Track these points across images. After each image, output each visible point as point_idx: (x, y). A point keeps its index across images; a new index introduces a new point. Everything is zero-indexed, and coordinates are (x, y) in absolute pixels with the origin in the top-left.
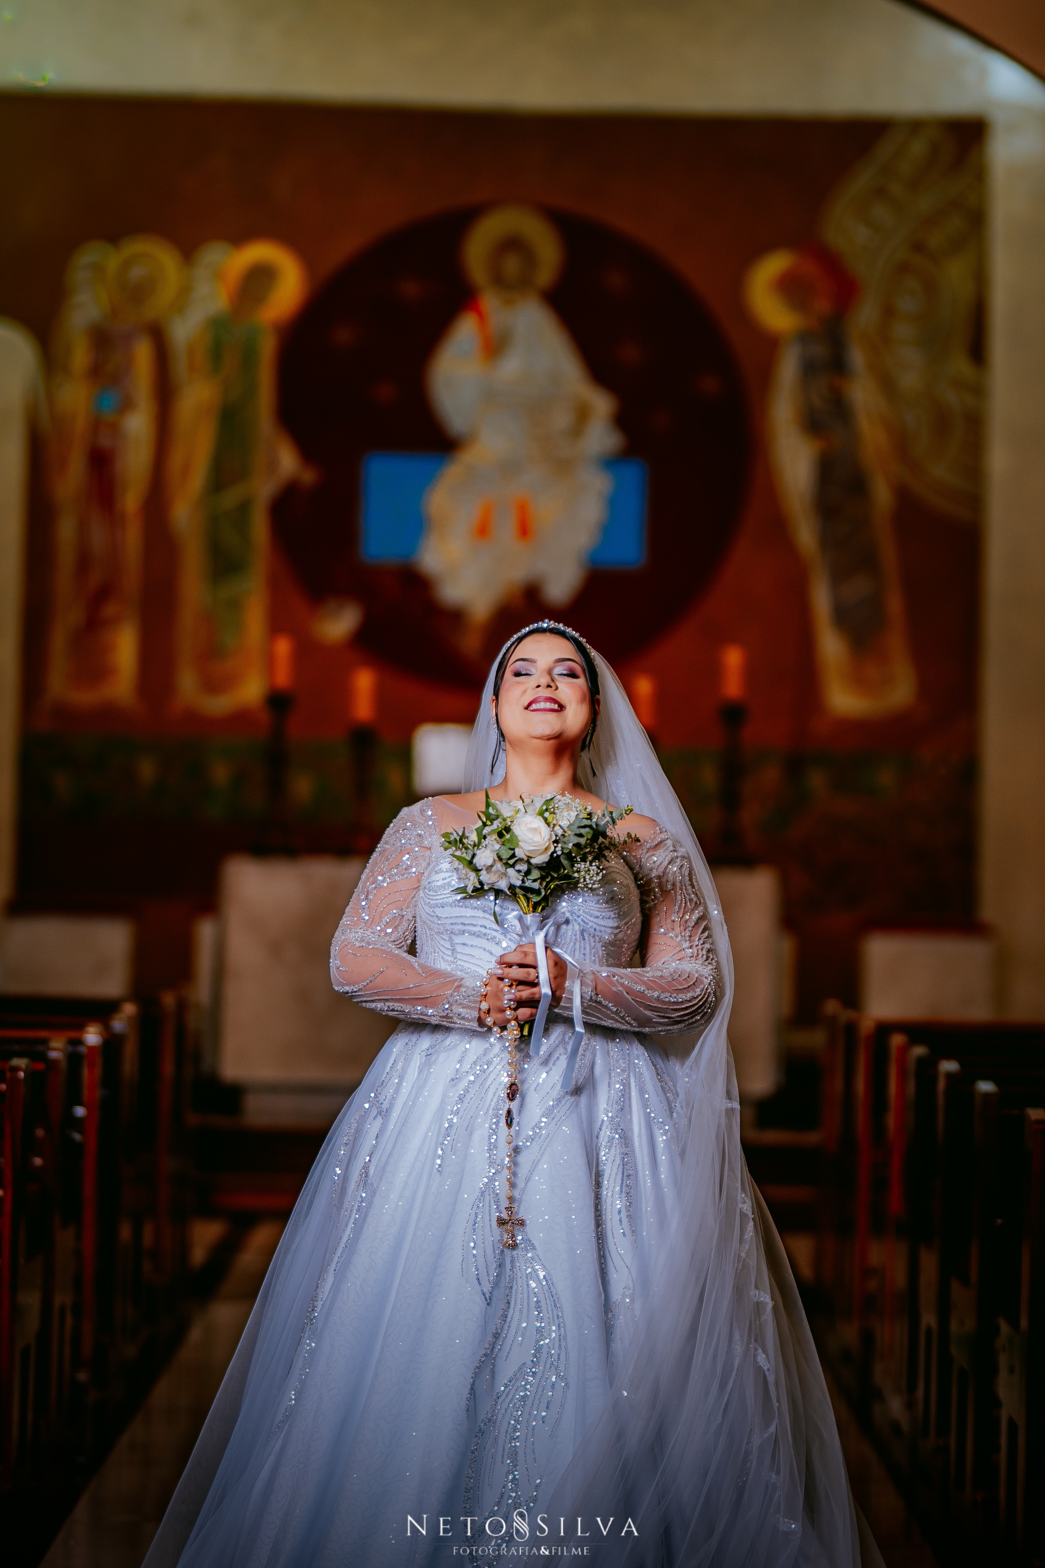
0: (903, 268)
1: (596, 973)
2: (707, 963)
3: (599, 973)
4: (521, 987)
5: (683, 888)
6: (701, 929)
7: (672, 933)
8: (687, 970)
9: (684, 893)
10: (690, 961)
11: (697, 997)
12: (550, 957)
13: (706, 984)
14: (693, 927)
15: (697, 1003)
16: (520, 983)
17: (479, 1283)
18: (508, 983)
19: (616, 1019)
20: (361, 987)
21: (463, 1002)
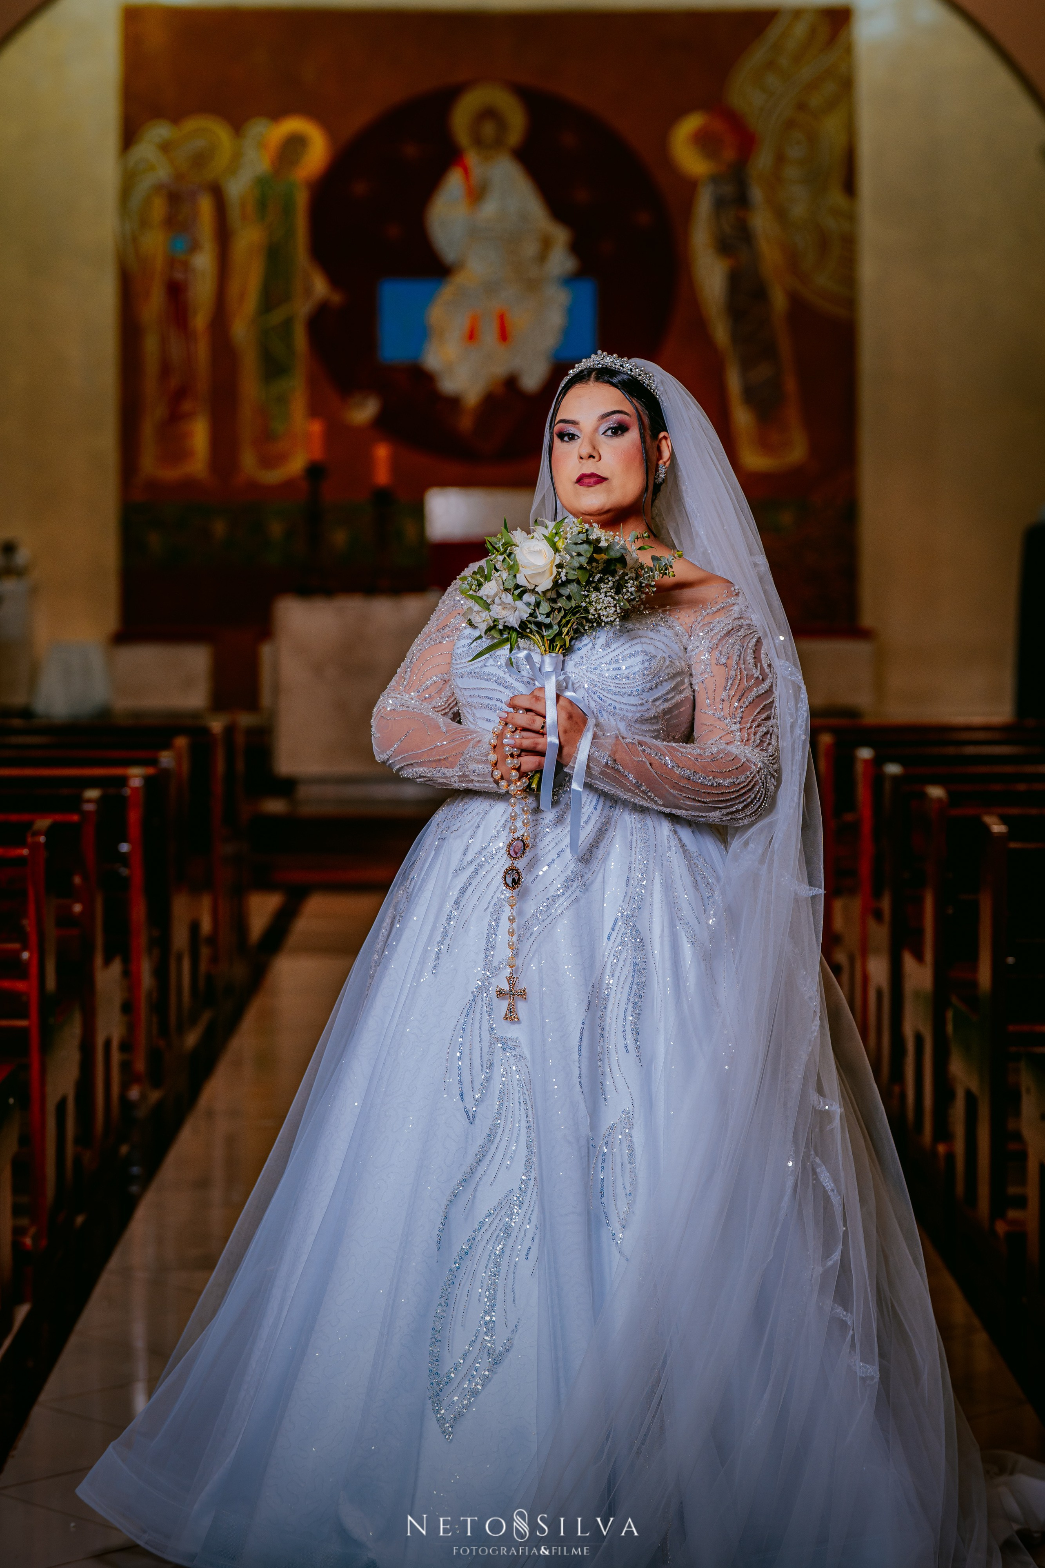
0: (790, 124)
1: (620, 738)
2: (759, 748)
3: (623, 739)
4: (525, 734)
5: (741, 661)
6: (758, 710)
7: (720, 713)
8: (734, 754)
9: (740, 669)
10: (739, 745)
11: (738, 784)
12: (563, 708)
13: (753, 772)
14: (747, 707)
15: (738, 791)
16: (524, 729)
17: (462, 1098)
18: (512, 728)
19: (637, 793)
20: (392, 752)
21: (478, 757)
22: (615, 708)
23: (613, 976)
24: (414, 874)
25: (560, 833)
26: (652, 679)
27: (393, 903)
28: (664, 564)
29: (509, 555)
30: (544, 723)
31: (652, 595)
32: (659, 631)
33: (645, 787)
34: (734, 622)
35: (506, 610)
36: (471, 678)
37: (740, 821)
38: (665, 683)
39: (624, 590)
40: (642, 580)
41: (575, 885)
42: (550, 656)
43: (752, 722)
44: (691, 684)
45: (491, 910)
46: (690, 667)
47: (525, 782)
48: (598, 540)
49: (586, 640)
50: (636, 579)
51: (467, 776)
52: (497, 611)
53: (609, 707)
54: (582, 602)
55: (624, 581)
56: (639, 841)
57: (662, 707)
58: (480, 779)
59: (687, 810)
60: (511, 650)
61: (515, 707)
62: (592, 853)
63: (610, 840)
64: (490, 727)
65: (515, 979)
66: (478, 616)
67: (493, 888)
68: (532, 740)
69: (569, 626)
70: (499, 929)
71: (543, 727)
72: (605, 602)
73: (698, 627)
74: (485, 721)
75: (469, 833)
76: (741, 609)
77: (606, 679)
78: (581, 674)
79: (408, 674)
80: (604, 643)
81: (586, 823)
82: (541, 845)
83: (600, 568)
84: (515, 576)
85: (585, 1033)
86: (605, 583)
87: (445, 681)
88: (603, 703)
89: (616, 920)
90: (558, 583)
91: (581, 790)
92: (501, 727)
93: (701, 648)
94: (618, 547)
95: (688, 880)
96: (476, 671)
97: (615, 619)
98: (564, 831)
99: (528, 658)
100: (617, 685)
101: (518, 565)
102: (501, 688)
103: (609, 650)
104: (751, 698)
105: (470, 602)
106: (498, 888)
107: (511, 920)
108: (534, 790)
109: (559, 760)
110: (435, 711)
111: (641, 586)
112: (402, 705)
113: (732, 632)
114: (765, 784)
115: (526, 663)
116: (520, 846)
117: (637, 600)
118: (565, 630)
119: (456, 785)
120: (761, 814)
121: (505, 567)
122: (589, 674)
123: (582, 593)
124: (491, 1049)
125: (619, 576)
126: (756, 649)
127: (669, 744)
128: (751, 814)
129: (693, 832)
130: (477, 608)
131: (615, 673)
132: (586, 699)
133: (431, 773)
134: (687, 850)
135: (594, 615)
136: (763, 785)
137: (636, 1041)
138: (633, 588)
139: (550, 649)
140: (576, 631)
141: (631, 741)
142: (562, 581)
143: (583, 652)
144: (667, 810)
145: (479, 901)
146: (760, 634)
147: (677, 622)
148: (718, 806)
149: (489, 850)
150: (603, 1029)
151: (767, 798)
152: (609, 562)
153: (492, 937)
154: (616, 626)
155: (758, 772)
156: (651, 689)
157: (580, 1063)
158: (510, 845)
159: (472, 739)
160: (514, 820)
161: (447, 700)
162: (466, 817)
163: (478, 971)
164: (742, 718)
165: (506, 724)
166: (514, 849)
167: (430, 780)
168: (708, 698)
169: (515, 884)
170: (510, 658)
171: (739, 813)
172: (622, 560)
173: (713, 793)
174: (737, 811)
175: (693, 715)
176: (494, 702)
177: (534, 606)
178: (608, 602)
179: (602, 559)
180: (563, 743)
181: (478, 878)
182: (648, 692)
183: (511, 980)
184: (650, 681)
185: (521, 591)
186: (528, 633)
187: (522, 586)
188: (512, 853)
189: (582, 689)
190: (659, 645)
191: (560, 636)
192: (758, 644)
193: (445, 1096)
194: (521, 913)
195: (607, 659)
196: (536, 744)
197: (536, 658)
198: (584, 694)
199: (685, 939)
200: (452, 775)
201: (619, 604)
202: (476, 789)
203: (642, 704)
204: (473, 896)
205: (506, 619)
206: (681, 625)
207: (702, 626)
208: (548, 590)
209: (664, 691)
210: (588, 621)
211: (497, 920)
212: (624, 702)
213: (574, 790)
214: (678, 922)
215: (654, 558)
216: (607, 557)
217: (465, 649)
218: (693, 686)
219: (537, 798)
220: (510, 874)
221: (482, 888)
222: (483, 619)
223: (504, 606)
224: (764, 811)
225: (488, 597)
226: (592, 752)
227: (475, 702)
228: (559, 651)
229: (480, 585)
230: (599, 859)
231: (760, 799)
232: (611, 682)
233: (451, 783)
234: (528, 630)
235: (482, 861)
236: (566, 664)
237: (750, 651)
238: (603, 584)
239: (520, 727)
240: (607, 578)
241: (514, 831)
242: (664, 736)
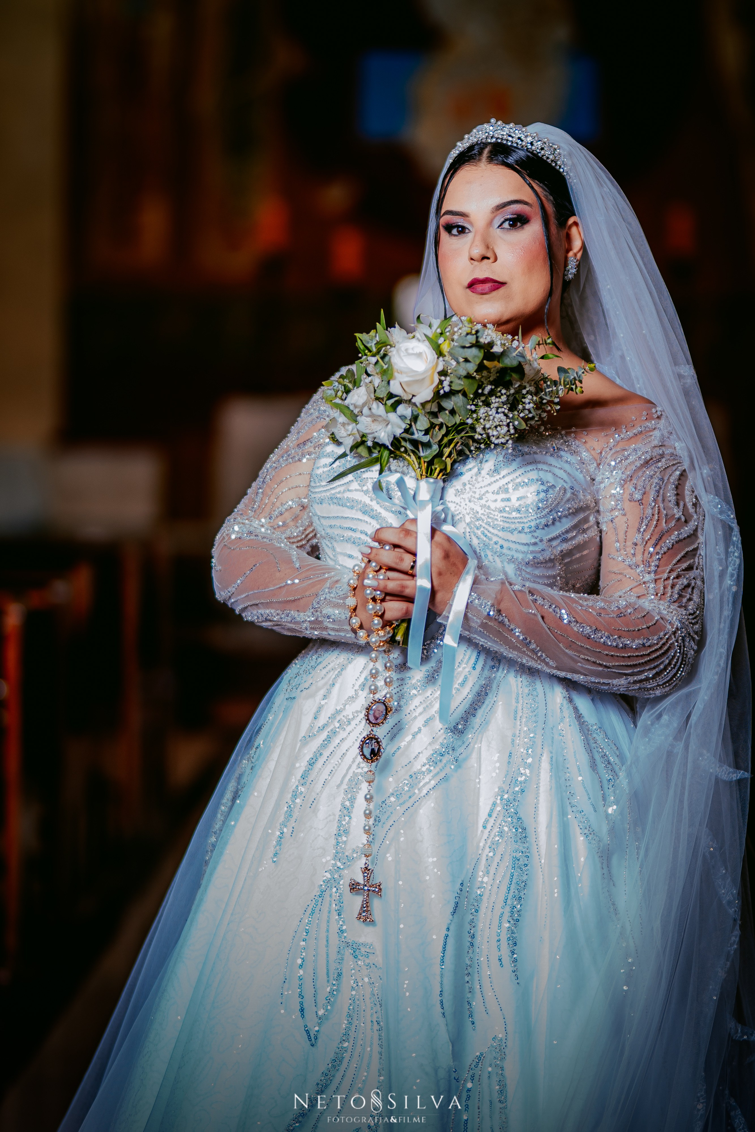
1: (507, 583)
2: (677, 604)
3: (511, 585)
4: (391, 574)
5: (660, 499)
6: (678, 558)
7: (631, 560)
8: (645, 610)
9: (659, 507)
10: (652, 599)
11: (649, 646)
12: (439, 545)
13: (668, 633)
14: (665, 553)
15: (649, 655)
16: (390, 569)
17: (302, 1015)
18: (375, 566)
19: (524, 652)
20: (234, 589)
21: (334, 600)
22: (502, 547)
23: (488, 873)
24: (260, 741)
25: (430, 697)
26: (548, 514)
27: (236, 775)
28: (572, 377)
29: (383, 358)
30: (415, 562)
31: (555, 414)
32: (561, 457)
33: (535, 645)
34: (654, 450)
35: (376, 423)
36: (332, 505)
37: (651, 692)
38: (564, 520)
39: (520, 407)
40: (543, 395)
41: (445, 759)
42: (427, 482)
43: (669, 572)
44: (598, 523)
45: (344, 786)
46: (597, 502)
47: (389, 633)
48: (491, 345)
49: (471, 464)
50: (536, 394)
51: (321, 622)
52: (365, 424)
53: (495, 546)
54: (468, 419)
55: (521, 396)
56: (525, 710)
57: (559, 549)
58: (335, 627)
59: (585, 675)
60: (381, 472)
61: (382, 542)
62: (467, 722)
63: (490, 707)
64: (350, 563)
65: (370, 871)
66: (343, 429)
67: (349, 759)
68: (398, 582)
69: (452, 446)
70: (354, 810)
71: (413, 567)
72: (496, 420)
73: (610, 454)
74: (346, 558)
75: (322, 692)
76: (662, 435)
77: (492, 512)
78: (463, 504)
79: (260, 495)
80: (493, 468)
81: (463, 684)
82: (406, 710)
83: (491, 379)
84: (389, 383)
85: (451, 941)
86: (496, 397)
87: (303, 507)
88: (487, 540)
89: (494, 804)
90: (440, 393)
91: (456, 645)
92: (363, 565)
93: (612, 480)
94: (514, 354)
95: (583, 758)
96: (338, 496)
97: (507, 441)
98: (434, 694)
99: (400, 483)
100: (505, 520)
101: (392, 369)
102: (366, 518)
103: (498, 477)
104: (670, 542)
105: (335, 411)
106: (354, 761)
107: (369, 799)
108: (399, 642)
109: (431, 607)
110: (290, 542)
111: (541, 402)
112: (250, 533)
113: (651, 462)
114: (682, 647)
115: (397, 489)
116: (381, 710)
117: (536, 419)
118: (447, 451)
119: (308, 632)
120: (676, 684)
121: (378, 371)
122: (472, 505)
123: (469, 407)
124: (340, 956)
125: (515, 389)
126: (679, 484)
127: (567, 594)
128: (662, 685)
129: (593, 700)
130: (342, 419)
131: (503, 504)
132: (468, 534)
133: (279, 617)
134: (584, 722)
135: (481, 435)
136: (680, 649)
137: (513, 953)
138: (532, 405)
139: (427, 473)
140: (460, 453)
141: (520, 588)
142: (444, 391)
143: (466, 478)
144: (562, 674)
145: (331, 775)
146: (686, 465)
147: (584, 447)
148: (623, 672)
149: (345, 713)
150: (473, 937)
151: (684, 665)
152: (504, 371)
153: (345, 820)
154: (507, 449)
155: (674, 633)
156: (547, 525)
157: (442, 977)
158: (368, 709)
159: (327, 578)
160: (375, 678)
161: (305, 530)
162: (319, 672)
163: (327, 862)
164: (658, 566)
165: (369, 561)
166: (374, 713)
167: (277, 625)
168: (618, 541)
169: (374, 756)
170: (379, 481)
171: (649, 682)
172: (519, 369)
173: (617, 656)
174: (647, 679)
175: (600, 560)
176: (358, 535)
177: (410, 420)
178: (499, 420)
179: (495, 367)
180: (436, 588)
181: (331, 748)
182: (543, 529)
183: (366, 870)
184: (546, 515)
185: (396, 401)
186: (403, 452)
187: (396, 396)
188: (372, 718)
189: (463, 522)
190: (560, 473)
191: (440, 459)
192: (682, 478)
193: (282, 1011)
194: (380, 789)
195: (495, 487)
196: (403, 587)
197: (410, 483)
198: (465, 528)
199: (578, 831)
200: (303, 620)
201: (513, 423)
202: (332, 638)
203: (535, 544)
204: (324, 769)
205: (376, 434)
206: (588, 450)
207: (615, 453)
208: (427, 402)
209: (563, 529)
210: (475, 441)
211: (352, 800)
212: (514, 540)
213: (446, 645)
214: (569, 809)
215: (560, 370)
216: (501, 365)
217: (326, 469)
218: (600, 525)
219: (404, 652)
220: (368, 743)
221: (334, 761)
222: (349, 433)
223: (375, 418)
224: (680, 680)
225: (356, 407)
226: (471, 599)
227: (336, 533)
228: (438, 475)
229: (347, 391)
230: (476, 729)
231: (675, 665)
232: (498, 516)
233: (302, 630)
234: (402, 449)
235: (335, 727)
236: (445, 492)
237: (671, 487)
238: (494, 397)
239: (385, 566)
240: (500, 391)
241: (374, 692)
242: (561, 584)
